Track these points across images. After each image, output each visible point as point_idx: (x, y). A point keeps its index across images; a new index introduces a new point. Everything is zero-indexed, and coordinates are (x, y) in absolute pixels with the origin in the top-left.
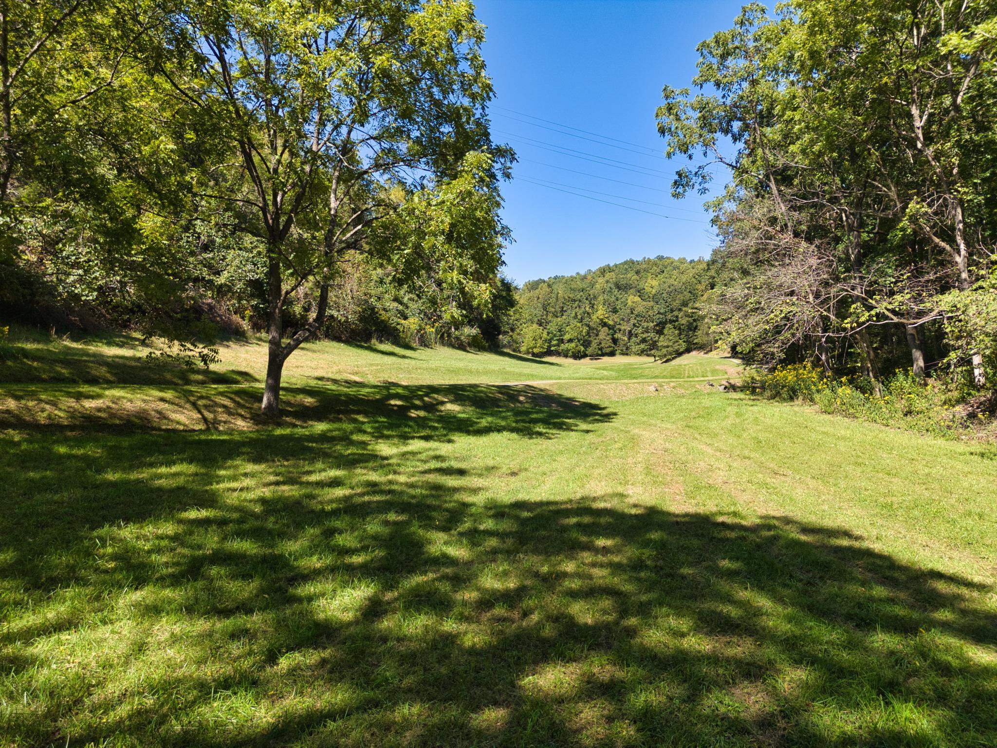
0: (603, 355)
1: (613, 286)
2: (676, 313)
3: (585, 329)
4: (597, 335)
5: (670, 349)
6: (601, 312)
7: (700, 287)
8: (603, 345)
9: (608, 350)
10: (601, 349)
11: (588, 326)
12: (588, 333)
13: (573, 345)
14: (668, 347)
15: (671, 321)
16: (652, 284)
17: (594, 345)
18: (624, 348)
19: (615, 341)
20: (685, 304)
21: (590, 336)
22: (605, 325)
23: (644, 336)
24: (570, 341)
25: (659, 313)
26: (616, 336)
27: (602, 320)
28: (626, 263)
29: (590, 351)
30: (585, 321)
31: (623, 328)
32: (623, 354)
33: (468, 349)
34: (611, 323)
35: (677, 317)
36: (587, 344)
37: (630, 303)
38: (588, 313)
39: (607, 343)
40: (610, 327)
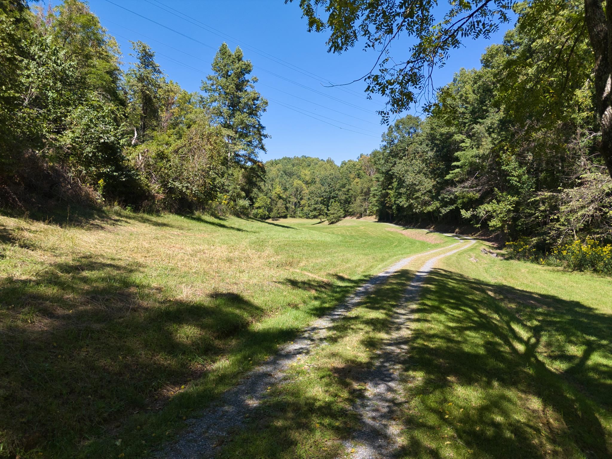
0: (280, 218)
1: (283, 173)
2: (337, 192)
3: (269, 201)
4: (276, 204)
5: (335, 215)
6: (278, 189)
7: (352, 176)
8: (279, 211)
9: (283, 214)
10: (279, 214)
11: (270, 198)
12: (271, 203)
13: (260, 211)
14: (333, 214)
15: (333, 198)
16: (306, 173)
17: (275, 211)
18: (293, 213)
19: (287, 208)
20: (344, 186)
21: (272, 205)
22: (280, 198)
23: (316, 206)
24: (259, 208)
25: (325, 191)
26: (288, 205)
27: (279, 195)
28: (285, 159)
29: (272, 214)
30: (268, 195)
31: (292, 200)
32: (292, 217)
33: (242, 216)
34: (284, 197)
35: (337, 194)
36: (270, 210)
37: (295, 184)
38: (270, 190)
39: (282, 210)
40: (284, 200)
